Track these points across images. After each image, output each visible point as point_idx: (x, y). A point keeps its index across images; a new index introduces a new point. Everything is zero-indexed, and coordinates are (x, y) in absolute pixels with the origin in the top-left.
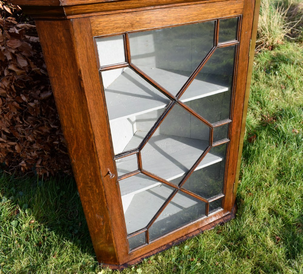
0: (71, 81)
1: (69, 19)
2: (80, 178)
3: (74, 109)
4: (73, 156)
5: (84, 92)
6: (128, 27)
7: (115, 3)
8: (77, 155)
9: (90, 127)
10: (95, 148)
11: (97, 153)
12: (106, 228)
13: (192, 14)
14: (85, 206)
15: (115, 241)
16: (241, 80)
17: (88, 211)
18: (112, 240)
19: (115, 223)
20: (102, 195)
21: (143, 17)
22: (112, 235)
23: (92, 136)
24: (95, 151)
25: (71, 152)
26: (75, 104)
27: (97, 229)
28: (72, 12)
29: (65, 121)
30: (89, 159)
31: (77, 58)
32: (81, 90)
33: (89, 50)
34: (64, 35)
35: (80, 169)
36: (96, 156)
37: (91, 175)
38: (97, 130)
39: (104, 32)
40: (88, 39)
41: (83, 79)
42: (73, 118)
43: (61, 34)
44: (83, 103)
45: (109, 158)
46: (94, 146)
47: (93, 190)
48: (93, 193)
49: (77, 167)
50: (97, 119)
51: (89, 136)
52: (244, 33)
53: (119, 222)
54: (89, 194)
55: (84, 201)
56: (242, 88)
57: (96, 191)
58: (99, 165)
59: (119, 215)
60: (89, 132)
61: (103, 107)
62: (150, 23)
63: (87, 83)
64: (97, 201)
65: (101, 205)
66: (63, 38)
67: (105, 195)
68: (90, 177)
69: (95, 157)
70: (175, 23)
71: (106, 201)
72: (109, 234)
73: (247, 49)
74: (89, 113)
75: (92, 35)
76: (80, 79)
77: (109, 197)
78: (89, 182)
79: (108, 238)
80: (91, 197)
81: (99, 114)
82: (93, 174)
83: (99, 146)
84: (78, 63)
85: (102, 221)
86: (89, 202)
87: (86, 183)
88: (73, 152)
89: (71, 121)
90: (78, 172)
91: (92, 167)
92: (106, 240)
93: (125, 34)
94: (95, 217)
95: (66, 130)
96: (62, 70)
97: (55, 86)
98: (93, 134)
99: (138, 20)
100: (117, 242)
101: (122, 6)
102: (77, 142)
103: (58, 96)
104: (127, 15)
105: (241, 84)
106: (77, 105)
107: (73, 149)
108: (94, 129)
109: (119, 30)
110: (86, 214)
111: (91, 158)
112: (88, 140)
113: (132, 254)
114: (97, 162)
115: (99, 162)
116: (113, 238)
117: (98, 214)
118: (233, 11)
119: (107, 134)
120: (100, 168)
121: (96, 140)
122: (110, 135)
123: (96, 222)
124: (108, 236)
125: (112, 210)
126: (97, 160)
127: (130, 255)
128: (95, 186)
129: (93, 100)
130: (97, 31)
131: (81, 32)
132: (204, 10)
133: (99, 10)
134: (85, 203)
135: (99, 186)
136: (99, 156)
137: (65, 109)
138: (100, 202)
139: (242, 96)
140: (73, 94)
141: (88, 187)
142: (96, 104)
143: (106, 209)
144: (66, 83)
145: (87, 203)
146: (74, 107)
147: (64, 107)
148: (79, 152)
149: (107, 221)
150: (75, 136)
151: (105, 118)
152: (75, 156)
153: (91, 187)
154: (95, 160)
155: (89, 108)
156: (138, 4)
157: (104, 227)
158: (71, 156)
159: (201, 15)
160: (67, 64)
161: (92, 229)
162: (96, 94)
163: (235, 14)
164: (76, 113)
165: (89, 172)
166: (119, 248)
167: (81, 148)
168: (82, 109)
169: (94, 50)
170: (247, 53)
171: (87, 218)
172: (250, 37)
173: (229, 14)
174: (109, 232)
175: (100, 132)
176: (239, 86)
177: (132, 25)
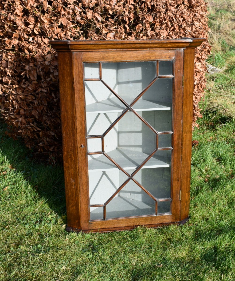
0: (69, 84)
1: (72, 52)
2: (65, 148)
3: (68, 100)
4: (64, 132)
5: (74, 91)
6: (102, 59)
7: (93, 46)
8: (66, 131)
9: (75, 112)
10: (76, 126)
11: (76, 130)
12: (76, 191)
13: (140, 56)
14: (66, 171)
15: (80, 205)
16: (178, 103)
17: (67, 175)
18: (78, 203)
19: (82, 189)
20: (75, 162)
21: (110, 55)
22: (79, 198)
23: (75, 118)
24: (76, 128)
25: (63, 129)
26: (69, 98)
27: (71, 192)
28: (73, 48)
29: (63, 108)
30: (71, 134)
31: (73, 71)
32: (73, 89)
33: (79, 68)
34: (69, 60)
35: (66, 141)
36: (76, 131)
37: (71, 146)
38: (78, 115)
39: (89, 60)
40: (80, 63)
41: (75, 83)
42: (67, 106)
43: (68, 59)
44: (73, 97)
45: (83, 136)
46: (76, 125)
47: (71, 158)
48: (71, 160)
49: (65, 140)
50: (79, 108)
51: (74, 117)
52: (177, 71)
53: (85, 188)
54: (69, 161)
55: (66, 167)
56: (180, 109)
57: (73, 158)
58: (77, 139)
59: (85, 182)
60: (74, 115)
61: (84, 101)
62: (114, 58)
63: (76, 86)
64: (73, 166)
65: (75, 170)
66: (68, 61)
67: (78, 162)
68: (71, 147)
69: (75, 133)
70: (129, 60)
71: (78, 167)
72: (77, 197)
73: (181, 81)
74: (75, 103)
75: (82, 61)
76: (73, 83)
77: (80, 164)
78: (70, 152)
79: (76, 201)
80: (70, 164)
81: (80, 105)
82: (72, 145)
83: (78, 125)
84: (73, 74)
85: (74, 184)
86: (68, 168)
87: (68, 152)
88: (64, 129)
89: (66, 108)
90: (65, 143)
91: (73, 140)
92: (75, 203)
93: (100, 62)
94: (70, 181)
95: (62, 113)
96: (66, 78)
97: (61, 87)
98: (76, 117)
99: (107, 56)
100: (82, 206)
101: (97, 47)
102: (67, 122)
103: (62, 92)
104: (101, 53)
105: (179, 105)
106: (70, 98)
107: (64, 127)
108: (77, 113)
109: (96, 60)
110: (65, 178)
111: (73, 133)
112: (73, 120)
113: (92, 223)
114: (76, 136)
115: (77, 136)
116: (79, 201)
117: (72, 179)
118: (168, 57)
119: (84, 119)
120: (77, 141)
121: (77, 121)
122: (86, 120)
123: (70, 185)
124: (76, 199)
125: (81, 176)
126: (76, 134)
127: (90, 224)
128: (72, 154)
129: (79, 96)
130: (85, 59)
131: (77, 59)
132: (147, 54)
133: (86, 48)
134: (66, 169)
135: (75, 154)
136: (77, 132)
137: (64, 100)
138: (74, 168)
139: (180, 114)
140: (69, 91)
141: (69, 155)
142: (79, 98)
143: (77, 174)
144: (66, 85)
145: (67, 168)
146: (68, 99)
147: (64, 99)
148: (67, 129)
149: (77, 184)
150: (66, 118)
151: (84, 108)
152: (65, 132)
153: (71, 155)
154: (75, 135)
155: (76, 100)
156: (106, 47)
157: (75, 190)
158: (63, 132)
159: (145, 57)
160: (68, 75)
161: (67, 192)
162: (80, 92)
163: (170, 58)
164: (69, 103)
165: (71, 143)
166: (82, 212)
167: (68, 126)
168: (72, 101)
169: (82, 69)
170: (181, 84)
171: (65, 182)
172: (182, 74)
173: (165, 58)
174: (77, 195)
175: (80, 116)
176: (176, 106)
177: (104, 58)
